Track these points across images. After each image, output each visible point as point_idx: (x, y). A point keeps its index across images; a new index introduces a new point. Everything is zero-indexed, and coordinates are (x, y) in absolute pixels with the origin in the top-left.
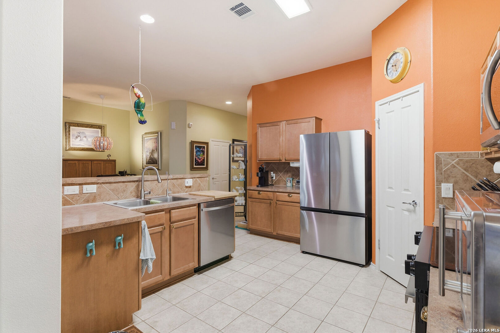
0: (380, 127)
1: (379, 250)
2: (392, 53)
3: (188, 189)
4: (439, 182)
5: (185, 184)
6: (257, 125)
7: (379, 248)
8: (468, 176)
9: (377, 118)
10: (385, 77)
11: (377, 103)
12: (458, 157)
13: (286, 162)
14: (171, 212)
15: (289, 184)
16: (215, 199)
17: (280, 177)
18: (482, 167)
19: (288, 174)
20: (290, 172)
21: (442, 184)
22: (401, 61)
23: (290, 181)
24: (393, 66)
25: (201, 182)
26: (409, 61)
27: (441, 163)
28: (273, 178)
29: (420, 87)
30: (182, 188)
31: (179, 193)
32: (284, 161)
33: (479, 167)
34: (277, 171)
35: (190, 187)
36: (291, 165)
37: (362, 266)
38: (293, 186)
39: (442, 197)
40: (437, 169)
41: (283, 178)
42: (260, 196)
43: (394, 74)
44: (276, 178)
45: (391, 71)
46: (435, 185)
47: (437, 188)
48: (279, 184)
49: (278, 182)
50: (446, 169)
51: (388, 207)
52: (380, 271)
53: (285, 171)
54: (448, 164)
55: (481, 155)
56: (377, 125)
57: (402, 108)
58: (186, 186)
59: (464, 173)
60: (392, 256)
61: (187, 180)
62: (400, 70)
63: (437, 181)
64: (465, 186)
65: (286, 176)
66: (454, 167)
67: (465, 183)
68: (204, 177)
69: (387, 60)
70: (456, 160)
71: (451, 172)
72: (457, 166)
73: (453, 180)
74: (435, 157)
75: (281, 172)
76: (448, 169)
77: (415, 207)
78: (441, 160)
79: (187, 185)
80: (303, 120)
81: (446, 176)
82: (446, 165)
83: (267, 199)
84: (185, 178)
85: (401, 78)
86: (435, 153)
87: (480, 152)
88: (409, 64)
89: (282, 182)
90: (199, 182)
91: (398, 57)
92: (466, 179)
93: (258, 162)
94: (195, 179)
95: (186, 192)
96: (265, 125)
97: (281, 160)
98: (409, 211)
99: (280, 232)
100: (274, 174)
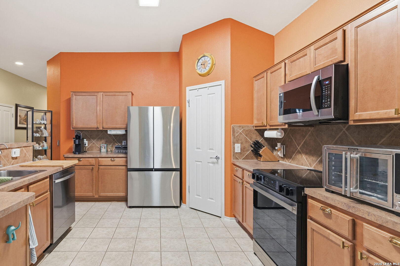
0: (190, 106)
1: (189, 193)
2: (202, 56)
3: (14, 160)
4: (234, 143)
5: (11, 155)
6: (71, 93)
7: (189, 192)
8: (247, 139)
9: (187, 99)
10: (196, 71)
11: (188, 89)
12: (243, 128)
13: (104, 130)
14: (29, 188)
15: (103, 150)
16: (63, 168)
17: (93, 143)
18: (253, 134)
19: (101, 141)
20: (103, 139)
21: (235, 144)
22: (209, 62)
23: (105, 147)
24: (202, 64)
25: (27, 151)
26: (214, 64)
27: (235, 132)
28: (85, 145)
29: (223, 82)
30: (8, 160)
31: (5, 167)
32: (102, 129)
33: (252, 134)
34: (90, 139)
35: (16, 158)
36: (109, 132)
37: (177, 207)
38: (107, 151)
39: (235, 152)
40: (233, 135)
41: (96, 145)
42: (81, 163)
43: (203, 70)
44: (88, 145)
45: (200, 68)
46: (232, 145)
47: (233, 147)
48: (92, 150)
49: (91, 148)
50: (237, 135)
51: (197, 162)
52: (189, 208)
53: (99, 138)
54: (238, 132)
55: (253, 127)
56: (187, 104)
57: (208, 94)
58: (12, 158)
59: (245, 137)
60: (199, 196)
61: (14, 150)
62: (208, 69)
63: (233, 143)
64: (246, 145)
65: (99, 142)
66: (241, 134)
67: (246, 143)
68: (30, 146)
69: (198, 59)
70: (242, 130)
71: (240, 137)
72: (242, 133)
73: (240, 142)
74: (232, 128)
75: (94, 139)
76: (238, 135)
77: (218, 160)
78: (235, 130)
79: (14, 156)
80: (121, 93)
81: (237, 139)
82: (237, 132)
83: (89, 165)
84: (12, 148)
85: (208, 74)
86: (232, 125)
87: (252, 125)
88: (214, 66)
89: (96, 148)
90: (25, 151)
91: (206, 59)
92: (247, 141)
93: (73, 129)
94: (21, 148)
95: (12, 165)
96: (81, 94)
97: (99, 128)
98: (213, 163)
99: (102, 194)
100: (87, 141)
